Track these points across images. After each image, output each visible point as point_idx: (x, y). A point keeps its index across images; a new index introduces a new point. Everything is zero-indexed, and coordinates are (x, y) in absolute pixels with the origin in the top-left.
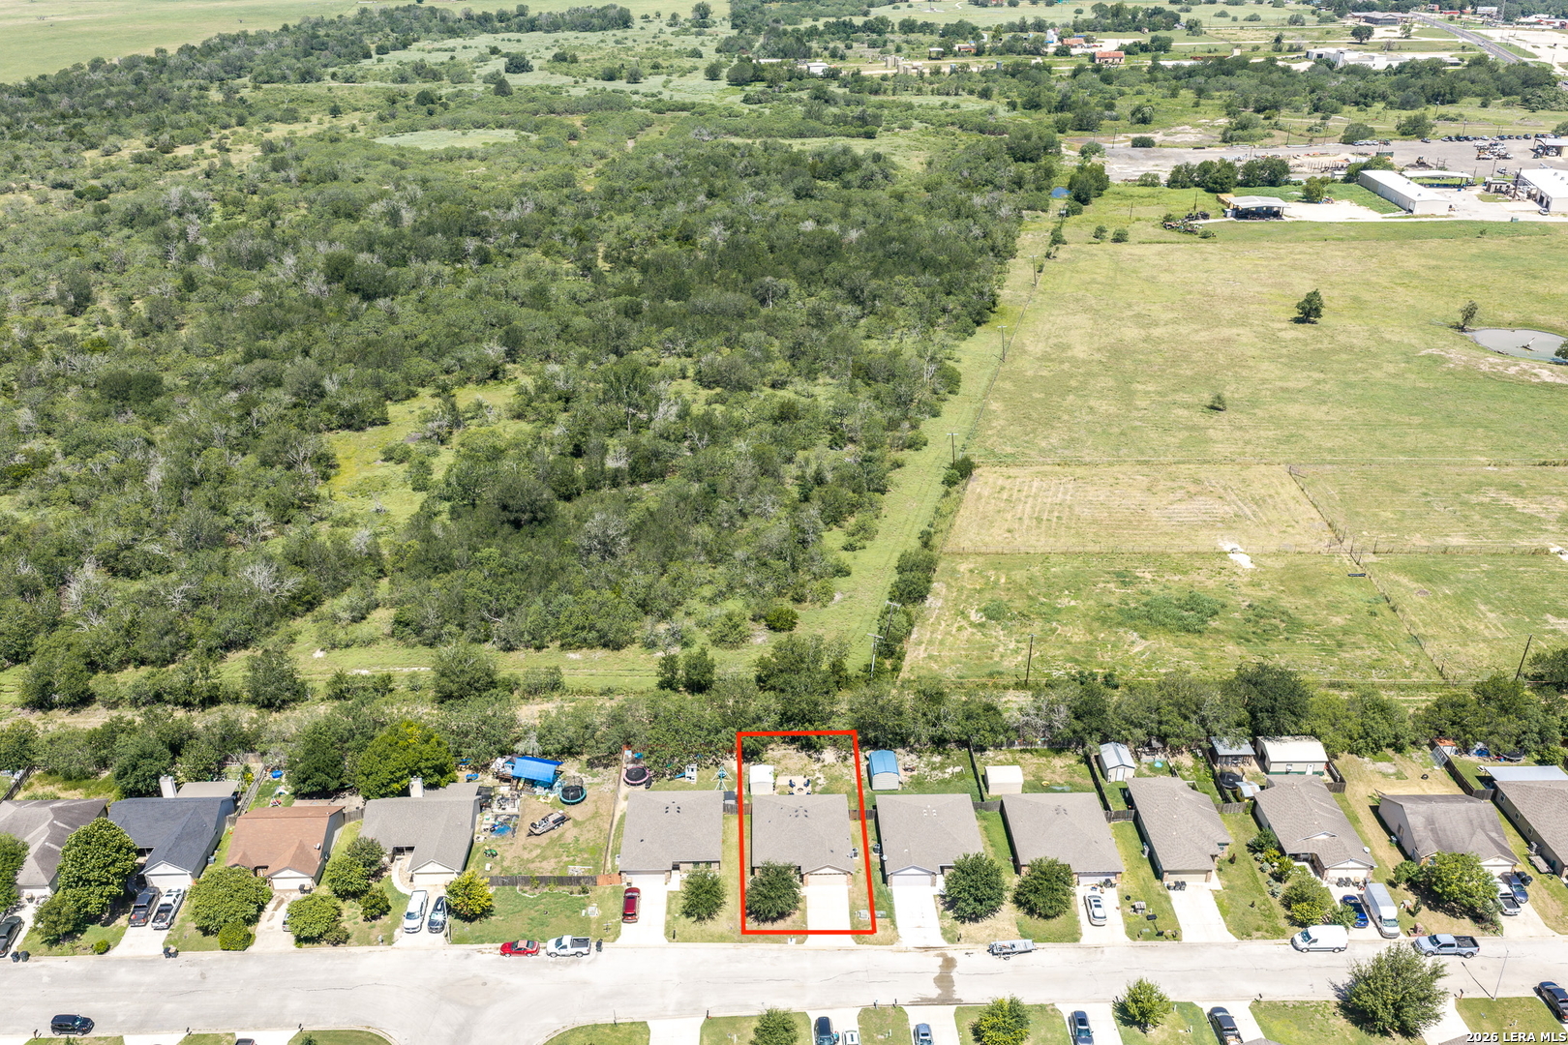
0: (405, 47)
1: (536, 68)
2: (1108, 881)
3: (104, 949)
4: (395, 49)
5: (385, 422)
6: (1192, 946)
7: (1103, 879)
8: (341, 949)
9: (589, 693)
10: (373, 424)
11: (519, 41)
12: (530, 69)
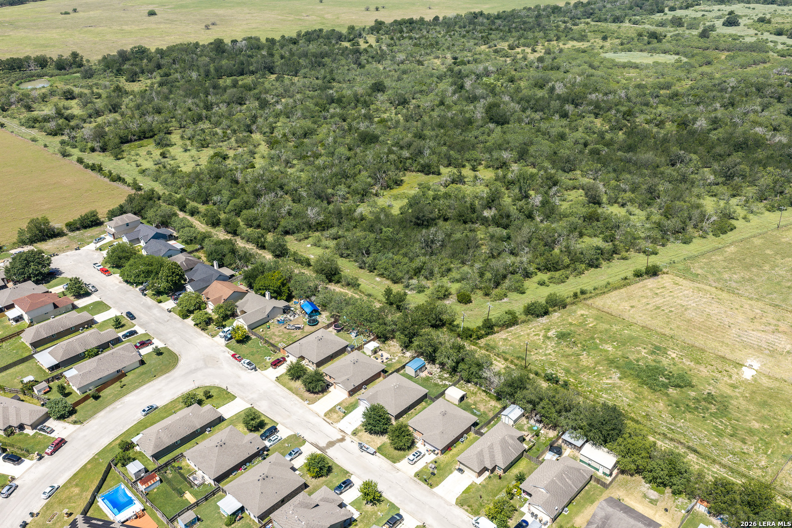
0: (687, 8)
1: (742, 24)
2: (434, 451)
3: (160, 302)
4: (681, 8)
5: (439, 174)
6: (434, 494)
7: (433, 449)
8: (202, 332)
9: (363, 293)
10: (433, 173)
11: (754, 9)
12: (738, 25)
